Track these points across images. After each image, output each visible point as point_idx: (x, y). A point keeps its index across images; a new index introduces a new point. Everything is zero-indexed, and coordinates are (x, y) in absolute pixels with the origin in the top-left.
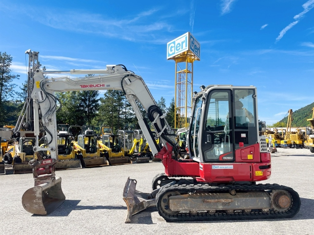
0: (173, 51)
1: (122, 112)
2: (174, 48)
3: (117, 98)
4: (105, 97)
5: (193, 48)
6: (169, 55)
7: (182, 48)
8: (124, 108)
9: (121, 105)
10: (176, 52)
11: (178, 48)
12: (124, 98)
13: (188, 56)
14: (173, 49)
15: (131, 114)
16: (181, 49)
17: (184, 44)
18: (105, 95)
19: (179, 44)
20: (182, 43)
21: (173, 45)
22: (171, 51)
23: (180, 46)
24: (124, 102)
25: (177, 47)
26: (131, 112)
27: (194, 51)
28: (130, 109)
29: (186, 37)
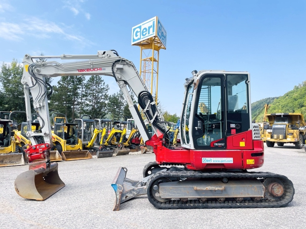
0: (139, 37)
1: (78, 102)
2: (140, 32)
3: (72, 87)
4: (59, 85)
5: (160, 34)
6: (134, 40)
7: (149, 33)
8: (80, 98)
9: (76, 94)
10: (141, 38)
11: (144, 34)
12: (80, 88)
13: (155, 42)
14: (139, 34)
15: (87, 105)
16: (147, 35)
17: (151, 29)
18: (59, 83)
19: (145, 29)
20: (149, 28)
21: (138, 30)
22: (136, 36)
23: (146, 31)
24: (79, 92)
25: (143, 32)
26: (88, 102)
27: (161, 38)
28: (86, 99)
29: (154, 22)
